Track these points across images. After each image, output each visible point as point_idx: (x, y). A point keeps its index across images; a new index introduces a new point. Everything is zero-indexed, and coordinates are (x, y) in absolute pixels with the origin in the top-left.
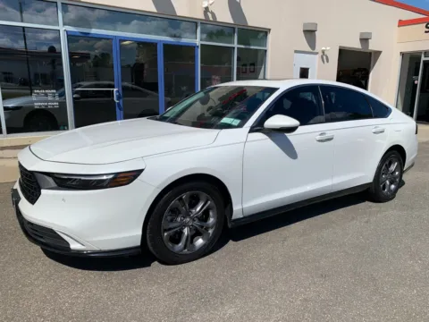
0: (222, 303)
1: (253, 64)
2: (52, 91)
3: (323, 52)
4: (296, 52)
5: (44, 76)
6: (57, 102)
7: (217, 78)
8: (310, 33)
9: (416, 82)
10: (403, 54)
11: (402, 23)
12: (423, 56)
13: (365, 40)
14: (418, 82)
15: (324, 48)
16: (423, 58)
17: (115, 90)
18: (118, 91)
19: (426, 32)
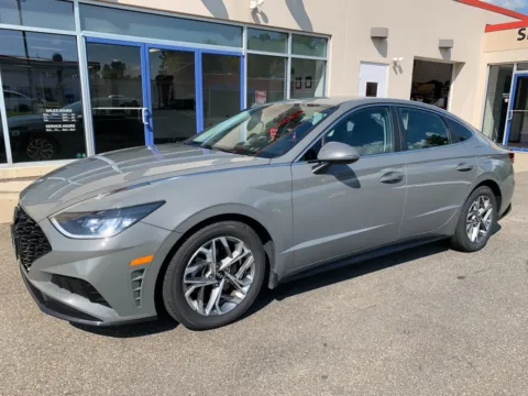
0: (290, 364)
1: (309, 78)
2: (68, 111)
3: (395, 63)
4: (362, 62)
5: (48, 91)
6: (73, 123)
7: (262, 93)
8: (380, 40)
9: (506, 100)
10: (491, 66)
11: (489, 28)
12: (515, 67)
13: (445, 49)
14: (509, 100)
15: (395, 59)
16: (515, 72)
17: (144, 109)
18: (147, 111)
19: (519, 39)
